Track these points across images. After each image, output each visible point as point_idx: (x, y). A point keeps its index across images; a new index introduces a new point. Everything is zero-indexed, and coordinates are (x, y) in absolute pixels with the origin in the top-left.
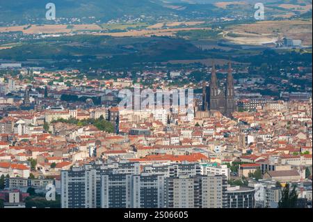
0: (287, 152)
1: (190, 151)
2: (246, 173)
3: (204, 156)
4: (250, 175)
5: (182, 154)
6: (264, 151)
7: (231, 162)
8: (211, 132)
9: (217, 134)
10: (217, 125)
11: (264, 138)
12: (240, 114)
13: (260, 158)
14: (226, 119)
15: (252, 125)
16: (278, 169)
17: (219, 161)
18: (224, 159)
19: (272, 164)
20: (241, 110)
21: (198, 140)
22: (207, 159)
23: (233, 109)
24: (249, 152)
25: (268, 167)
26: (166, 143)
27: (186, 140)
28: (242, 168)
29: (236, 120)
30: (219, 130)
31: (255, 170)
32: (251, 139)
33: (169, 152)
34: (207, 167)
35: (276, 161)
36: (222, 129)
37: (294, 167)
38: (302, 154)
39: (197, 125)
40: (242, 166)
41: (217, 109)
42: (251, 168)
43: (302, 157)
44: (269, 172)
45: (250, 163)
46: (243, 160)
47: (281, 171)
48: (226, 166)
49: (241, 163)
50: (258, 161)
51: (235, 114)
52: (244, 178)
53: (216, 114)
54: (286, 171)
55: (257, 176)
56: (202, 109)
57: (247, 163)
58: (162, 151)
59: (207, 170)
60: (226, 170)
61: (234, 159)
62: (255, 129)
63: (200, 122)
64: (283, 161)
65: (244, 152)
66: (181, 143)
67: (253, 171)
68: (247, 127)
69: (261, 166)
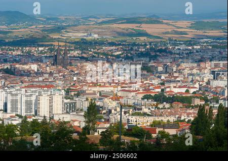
0: (91, 85)
1: (48, 83)
2: (73, 94)
3: (54, 86)
5: (44, 85)
6: (81, 84)
7: (66, 89)
8: (57, 75)
9: (60, 76)
10: (60, 72)
11: (81, 78)
12: (70, 67)
14: (64, 69)
15: (76, 72)
16: (87, 92)
17: (61, 88)
18: (63, 87)
20: (71, 66)
21: (51, 79)
23: (67, 65)
24: (74, 84)
25: (83, 91)
26: (37, 80)
27: (46, 79)
28: (71, 92)
29: (68, 70)
30: (60, 74)
32: (75, 78)
33: (38, 84)
34: (55, 91)
35: (86, 89)
36: (62, 74)
37: (94, 91)
38: (98, 85)
39: (51, 72)
41: (60, 65)
42: (74, 92)
43: (98, 87)
44: (83, 93)
45: (74, 89)
47: (89, 93)
48: (63, 90)
49: (70, 89)
50: (78, 88)
51: (68, 67)
52: (72, 96)
53: (59, 67)
54: (91, 93)
55: (78, 95)
56: (53, 65)
58: (35, 83)
60: (64, 92)
61: (67, 87)
62: (77, 74)
63: (52, 71)
64: (90, 89)
65: (72, 84)
66: (43, 80)
67: (76, 93)
68: (73, 73)
69: (79, 91)
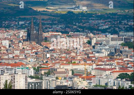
0: (65, 62)
1: (17, 61)
2: (43, 72)
4: (45, 73)
5: (13, 63)
6: (54, 62)
7: (36, 67)
8: (29, 52)
9: (32, 53)
10: (33, 48)
11: (55, 55)
12: (45, 43)
13: (51, 65)
14: (38, 45)
15: (50, 49)
16: (58, 70)
17: (30, 66)
18: (33, 65)
19: (56, 68)
20: (46, 41)
21: (22, 56)
22: (25, 65)
23: (42, 40)
24: (47, 62)
25: (54, 69)
26: (7, 57)
27: (17, 56)
28: (41, 70)
29: (43, 46)
30: (33, 51)
31: (47, 71)
32: (48, 55)
33: (7, 62)
34: (23, 69)
35: (58, 67)
36: (35, 50)
37: (67, 70)
38: (72, 63)
40: (41, 69)
41: (34, 40)
42: (45, 70)
43: (71, 65)
44: (54, 72)
46: (42, 66)
47: (60, 72)
48: (33, 69)
50: (50, 67)
51: (42, 43)
52: (42, 75)
53: (33, 43)
54: (62, 72)
55: (48, 74)
56: (27, 40)
57: (44, 67)
58: (3, 61)
59: (23, 71)
60: (33, 71)
61: (38, 65)
62: (52, 50)
63: (25, 47)
64: (62, 67)
65: (44, 62)
66: (13, 57)
67: (46, 71)
68: (47, 50)
69: (50, 69)
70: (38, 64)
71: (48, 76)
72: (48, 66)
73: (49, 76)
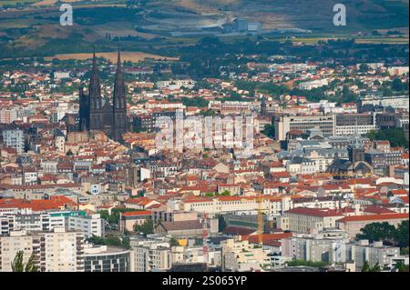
0: (197, 193)
1: (51, 192)
2: (130, 225)
3: (70, 201)
4: (137, 228)
5: (40, 197)
6: (163, 192)
7: (110, 210)
9: (95, 167)
10: (98, 153)
11: (166, 171)
12: (135, 136)
13: (154, 202)
14: (113, 143)
15: (152, 152)
17: (90, 207)
18: (99, 204)
19: (169, 211)
20: (137, 130)
21: (66, 177)
22: (74, 204)
23: (126, 128)
24: (141, 194)
25: (163, 216)
26: (18, 181)
27: (49, 177)
28: (124, 219)
29: (128, 145)
30: (100, 160)
31: (143, 220)
32: (146, 173)
33: (18, 195)
34: (70, 218)
35: (177, 207)
36: (106, 159)
37: (203, 215)
38: (217, 195)
39: (69, 153)
40: (125, 215)
41: (101, 128)
42: (136, 218)
43: (215, 201)
44: (163, 223)
45: (137, 210)
46: (128, 206)
47: (182, 223)
48: (99, 215)
49: (124, 210)
50: (150, 207)
51: (127, 136)
52: (127, 232)
53: (98, 137)
54: (189, 222)
55: (145, 231)
56: (79, 128)
57: (133, 210)
58: (9, 193)
59: (70, 222)
60: (99, 221)
61: (115, 204)
62: (156, 157)
63: (74, 149)
64: (187, 207)
65: (134, 193)
66: (39, 181)
67: (141, 222)
68: (142, 156)
69: (153, 215)
70: (116, 199)
71: (145, 236)
72: (147, 206)
73: (148, 236)
